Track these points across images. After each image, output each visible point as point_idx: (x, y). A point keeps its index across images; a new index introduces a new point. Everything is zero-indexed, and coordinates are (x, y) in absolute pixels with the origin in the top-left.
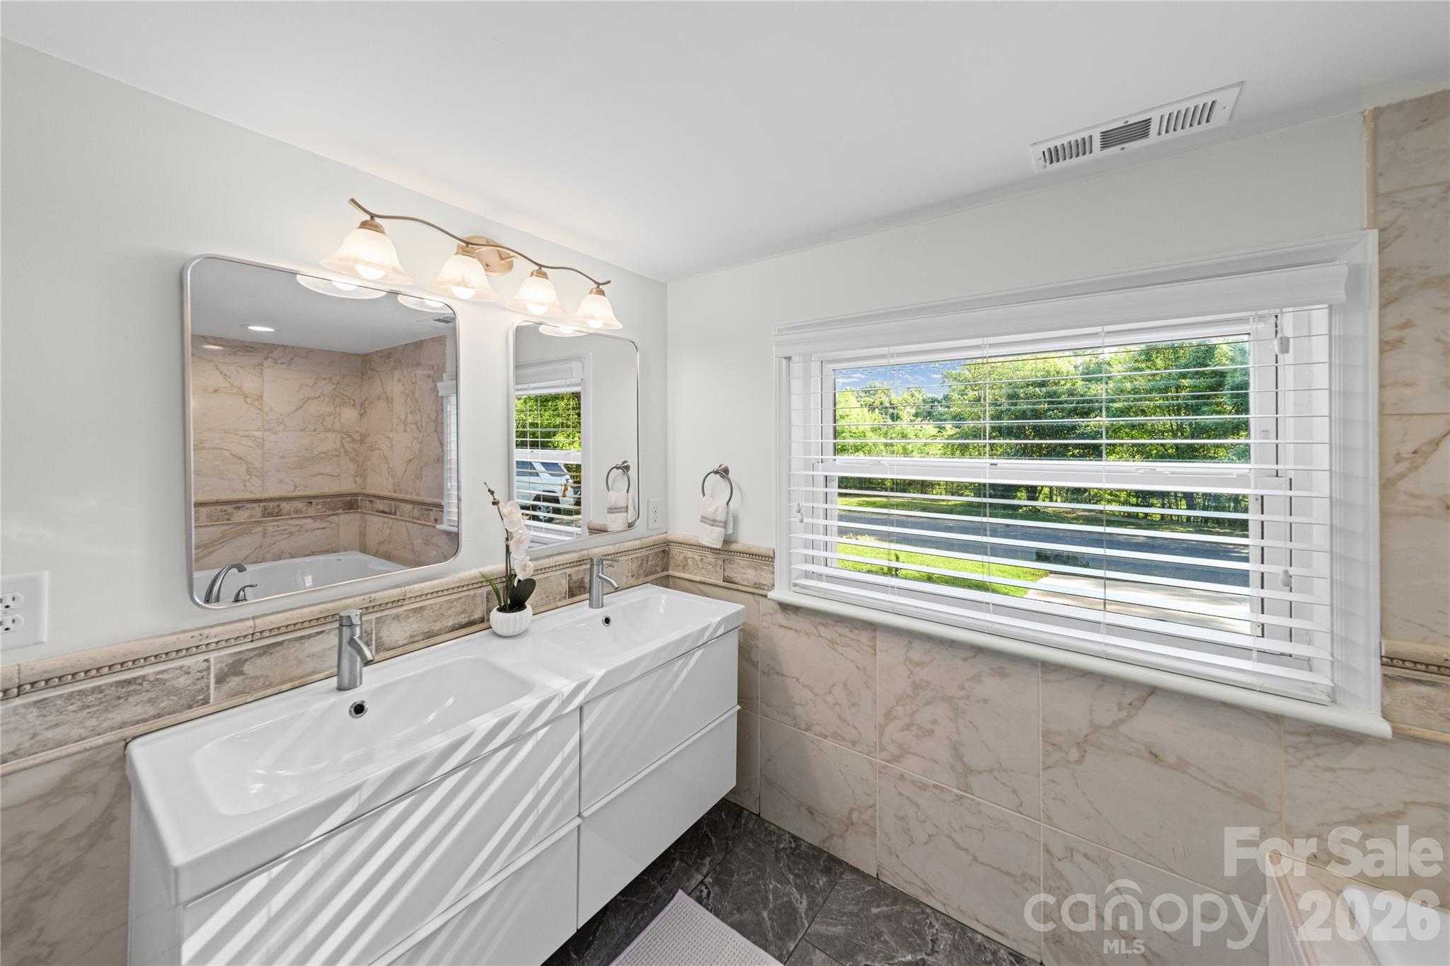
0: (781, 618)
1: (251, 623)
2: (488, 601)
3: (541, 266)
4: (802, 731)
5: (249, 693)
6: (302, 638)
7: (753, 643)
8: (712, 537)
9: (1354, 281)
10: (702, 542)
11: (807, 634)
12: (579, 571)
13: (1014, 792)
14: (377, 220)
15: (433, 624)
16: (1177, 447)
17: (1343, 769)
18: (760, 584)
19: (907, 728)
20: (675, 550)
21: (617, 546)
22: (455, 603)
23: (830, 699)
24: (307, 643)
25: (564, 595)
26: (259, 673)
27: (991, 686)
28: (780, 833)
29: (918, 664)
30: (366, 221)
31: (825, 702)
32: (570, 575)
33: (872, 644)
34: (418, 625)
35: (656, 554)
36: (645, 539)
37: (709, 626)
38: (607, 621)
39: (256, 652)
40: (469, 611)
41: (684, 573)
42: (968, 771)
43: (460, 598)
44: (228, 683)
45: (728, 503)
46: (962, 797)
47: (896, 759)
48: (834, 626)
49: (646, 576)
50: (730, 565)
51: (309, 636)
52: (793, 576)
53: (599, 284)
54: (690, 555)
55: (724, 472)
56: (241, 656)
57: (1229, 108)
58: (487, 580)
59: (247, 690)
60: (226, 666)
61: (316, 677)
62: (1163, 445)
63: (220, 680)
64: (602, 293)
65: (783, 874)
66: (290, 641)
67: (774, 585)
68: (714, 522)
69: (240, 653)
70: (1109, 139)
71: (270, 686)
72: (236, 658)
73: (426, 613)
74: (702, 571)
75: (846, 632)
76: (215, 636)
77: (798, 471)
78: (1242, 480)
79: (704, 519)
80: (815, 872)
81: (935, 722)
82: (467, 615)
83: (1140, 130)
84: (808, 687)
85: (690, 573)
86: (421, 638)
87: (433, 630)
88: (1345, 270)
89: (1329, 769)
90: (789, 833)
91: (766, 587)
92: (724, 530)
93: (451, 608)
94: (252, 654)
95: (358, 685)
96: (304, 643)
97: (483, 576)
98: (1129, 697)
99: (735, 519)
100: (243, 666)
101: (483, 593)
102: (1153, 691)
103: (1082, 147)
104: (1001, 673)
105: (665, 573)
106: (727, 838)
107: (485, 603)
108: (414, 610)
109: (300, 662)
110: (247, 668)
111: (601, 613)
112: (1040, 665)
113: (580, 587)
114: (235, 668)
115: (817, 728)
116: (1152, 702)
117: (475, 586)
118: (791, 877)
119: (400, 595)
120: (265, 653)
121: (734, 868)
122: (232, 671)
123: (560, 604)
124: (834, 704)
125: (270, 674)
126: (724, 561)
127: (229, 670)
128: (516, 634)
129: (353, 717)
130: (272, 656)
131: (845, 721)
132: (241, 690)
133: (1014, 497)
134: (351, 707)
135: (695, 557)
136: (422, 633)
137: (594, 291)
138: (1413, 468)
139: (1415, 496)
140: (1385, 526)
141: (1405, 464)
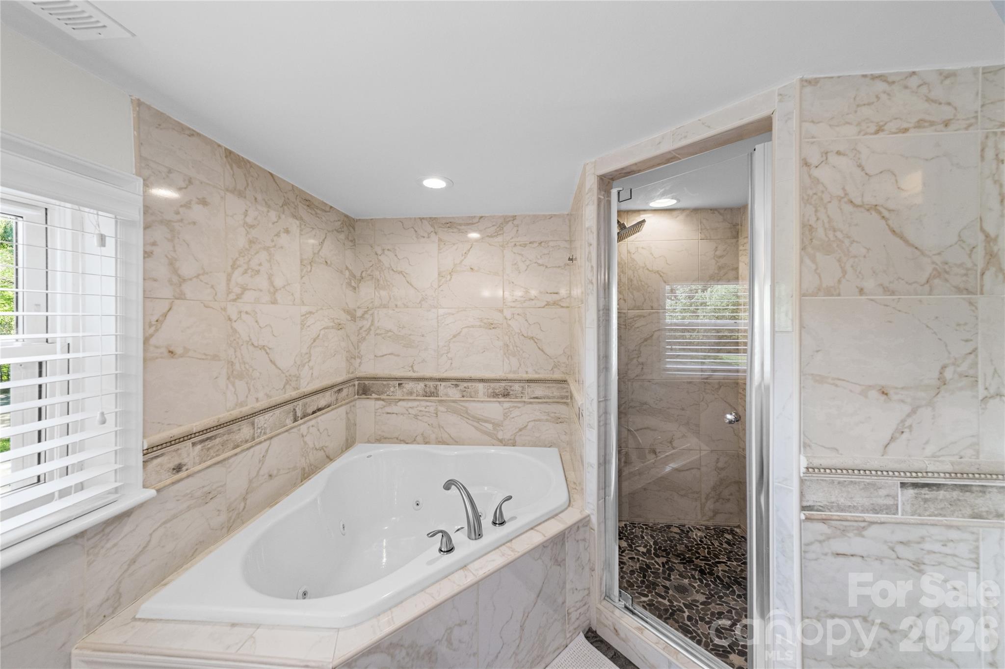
17: (122, 538)
138: (157, 330)
139: (157, 347)
140: (145, 368)
141: (153, 328)
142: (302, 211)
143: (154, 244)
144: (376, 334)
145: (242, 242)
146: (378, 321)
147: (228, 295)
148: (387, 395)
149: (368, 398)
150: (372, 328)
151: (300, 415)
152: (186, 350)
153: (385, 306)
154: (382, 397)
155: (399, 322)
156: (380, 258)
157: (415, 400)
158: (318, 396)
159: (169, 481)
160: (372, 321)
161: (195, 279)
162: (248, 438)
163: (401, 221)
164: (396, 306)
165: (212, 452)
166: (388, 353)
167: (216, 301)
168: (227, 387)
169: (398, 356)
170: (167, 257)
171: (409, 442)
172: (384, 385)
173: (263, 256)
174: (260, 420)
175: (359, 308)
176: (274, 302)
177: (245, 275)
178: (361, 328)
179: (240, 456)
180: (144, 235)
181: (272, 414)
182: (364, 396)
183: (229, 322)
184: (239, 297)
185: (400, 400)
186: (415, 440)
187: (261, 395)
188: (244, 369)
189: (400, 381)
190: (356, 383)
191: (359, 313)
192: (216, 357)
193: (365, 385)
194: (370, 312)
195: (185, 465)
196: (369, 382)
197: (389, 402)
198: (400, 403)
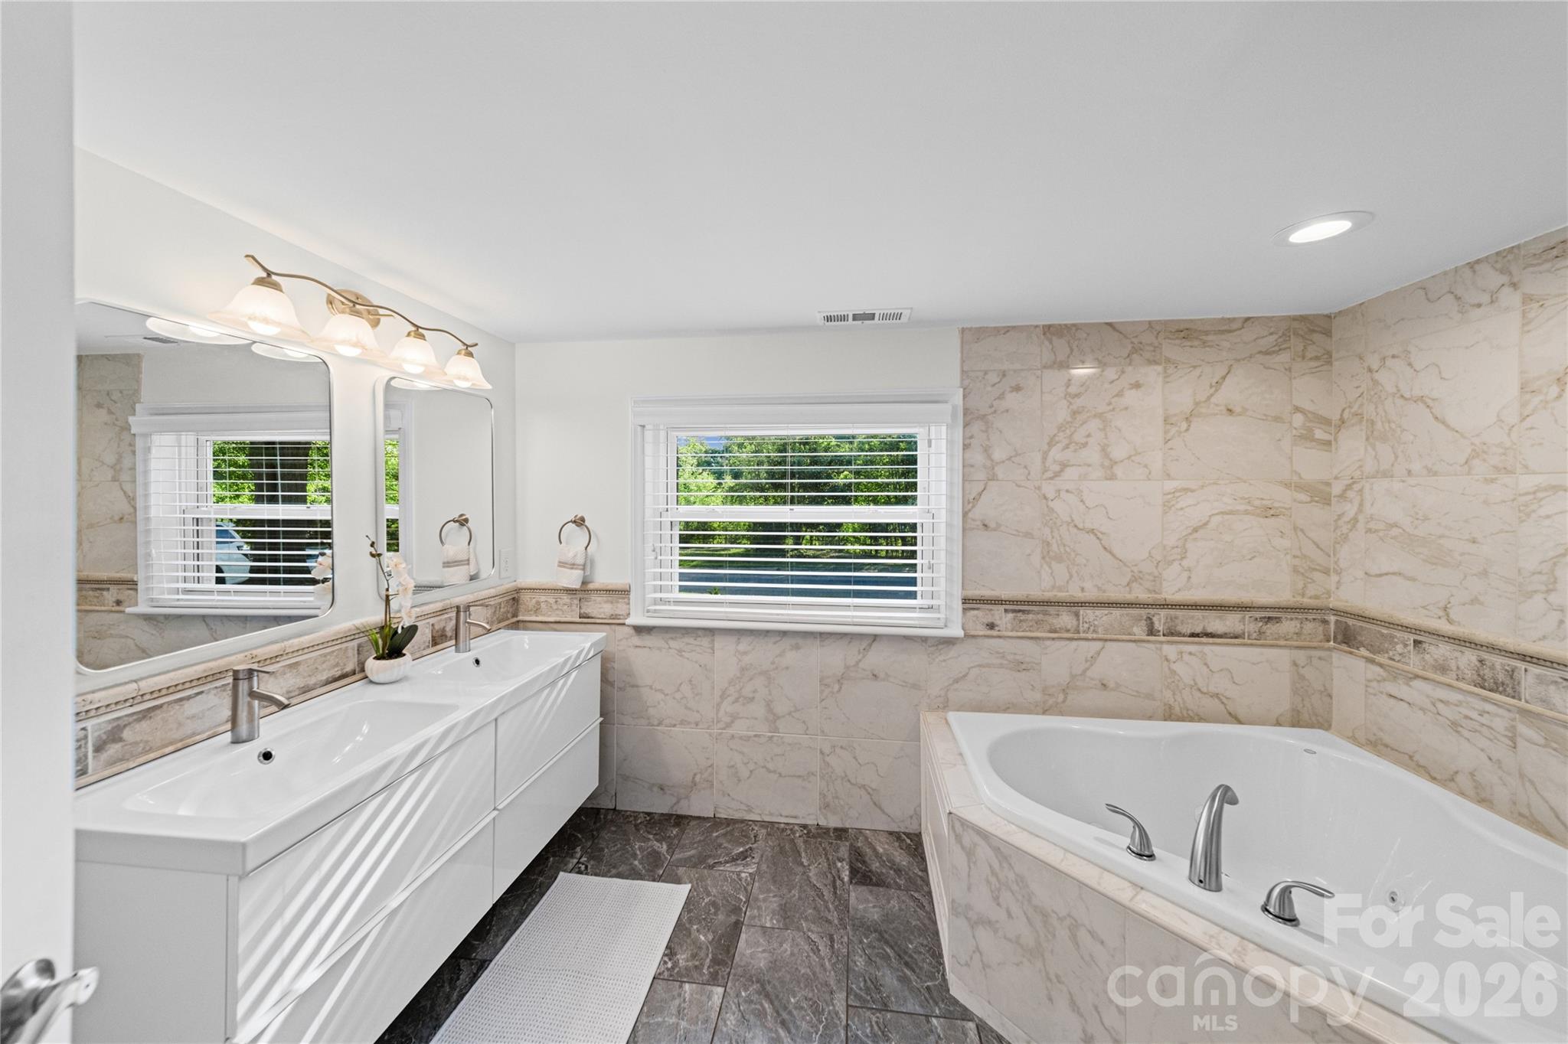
0: (636, 640)
1: (134, 686)
2: (359, 654)
3: (418, 327)
4: (656, 728)
5: (128, 759)
6: (181, 700)
7: (609, 665)
8: (572, 579)
9: (954, 415)
10: (560, 584)
11: (660, 649)
12: (441, 620)
13: (804, 722)
14: (274, 277)
15: (309, 678)
16: (896, 497)
17: (950, 658)
18: (616, 615)
19: (736, 701)
20: (525, 597)
21: (476, 594)
22: (328, 657)
23: (678, 696)
24: (187, 704)
25: (427, 644)
26: (138, 739)
27: (791, 657)
28: (636, 815)
29: (745, 653)
30: (263, 278)
31: (674, 698)
32: (433, 625)
33: (711, 646)
34: (294, 680)
35: (507, 601)
36: (499, 588)
37: (570, 657)
38: (477, 662)
39: (135, 717)
40: (342, 664)
41: (537, 616)
42: (777, 717)
43: (333, 652)
44: (106, 751)
45: (586, 548)
46: (772, 737)
47: (728, 725)
48: (681, 638)
49: (499, 623)
50: (586, 603)
51: (189, 698)
52: (647, 603)
53: (467, 346)
54: (543, 598)
55: (580, 522)
56: (120, 722)
57: (908, 316)
58: (362, 631)
59: (126, 758)
60: (105, 733)
61: (198, 738)
62: (888, 496)
63: (98, 749)
64: (470, 355)
65: (644, 837)
66: (169, 703)
67: (629, 614)
68: (573, 566)
69: (118, 719)
70: (856, 317)
71: (151, 750)
72: (115, 724)
73: (301, 668)
74: (557, 612)
75: (691, 640)
76: (99, 701)
77: (650, 518)
78: (914, 515)
79: (562, 564)
80: (668, 828)
81: (755, 691)
82: (339, 668)
83: (872, 317)
84: (661, 691)
85: (544, 615)
86: (297, 693)
87: (308, 684)
88: (951, 407)
89: (944, 661)
90: (643, 812)
91: (622, 617)
92: (582, 572)
93: (324, 662)
94: (131, 719)
95: (256, 736)
96: (183, 705)
97: (358, 629)
98: (865, 644)
99: (592, 562)
100: (122, 732)
101: (354, 646)
102: (875, 637)
103: (844, 318)
104: (797, 647)
105: (515, 619)
106: (592, 831)
107: (356, 656)
108: (291, 666)
109: (180, 725)
110: (126, 734)
111: (470, 656)
112: (818, 637)
113: (442, 636)
114: (114, 735)
115: (667, 722)
116: (875, 645)
117: (348, 639)
118: (651, 837)
119: (280, 651)
120: (144, 717)
121: (603, 846)
122: (111, 738)
123: (425, 653)
124: (682, 699)
125: (150, 739)
126: (580, 600)
127: (108, 737)
128: (398, 678)
129: (261, 762)
130: (152, 720)
131: (690, 709)
132: (120, 757)
133: (784, 544)
134: (259, 756)
135: (548, 600)
136: (298, 688)
137: (463, 352)
138: (973, 507)
139: (974, 520)
140: (964, 536)
141: (971, 505)
142: (1170, 350)
143: (971, 437)
144: (1369, 531)
145: (1063, 414)
146: (1372, 505)
147: (1043, 474)
148: (1391, 659)
149: (1351, 653)
150: (1361, 517)
151: (1161, 629)
152: (999, 525)
153: (1386, 474)
154: (1379, 658)
155: (1414, 506)
156: (1376, 376)
157: (1449, 686)
158: (1206, 613)
159: (981, 633)
160: (1361, 505)
161: (1007, 462)
162: (1069, 627)
163: (1422, 287)
164: (1409, 472)
165: (1025, 625)
166: (1391, 570)
167: (1028, 480)
168: (1041, 566)
169: (1413, 579)
170: (982, 445)
171: (1438, 777)
172: (1382, 635)
173: (1094, 425)
174: (1088, 614)
175: (1336, 478)
176: (1112, 477)
177: (1066, 450)
178: (1340, 516)
179: (1058, 644)
180: (964, 432)
181: (1106, 612)
182: (1344, 647)
183: (1044, 501)
184: (1057, 474)
185: (1417, 677)
186: (1452, 780)
187: (1088, 585)
188: (1063, 552)
189: (1420, 637)
190: (1332, 619)
191: (1336, 489)
192: (1028, 535)
193: (1347, 627)
194: (1356, 487)
195: (997, 626)
196: (1355, 622)
197: (1394, 675)
198: (1417, 683)
